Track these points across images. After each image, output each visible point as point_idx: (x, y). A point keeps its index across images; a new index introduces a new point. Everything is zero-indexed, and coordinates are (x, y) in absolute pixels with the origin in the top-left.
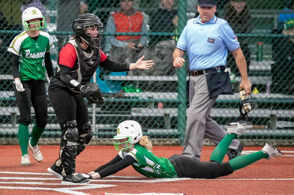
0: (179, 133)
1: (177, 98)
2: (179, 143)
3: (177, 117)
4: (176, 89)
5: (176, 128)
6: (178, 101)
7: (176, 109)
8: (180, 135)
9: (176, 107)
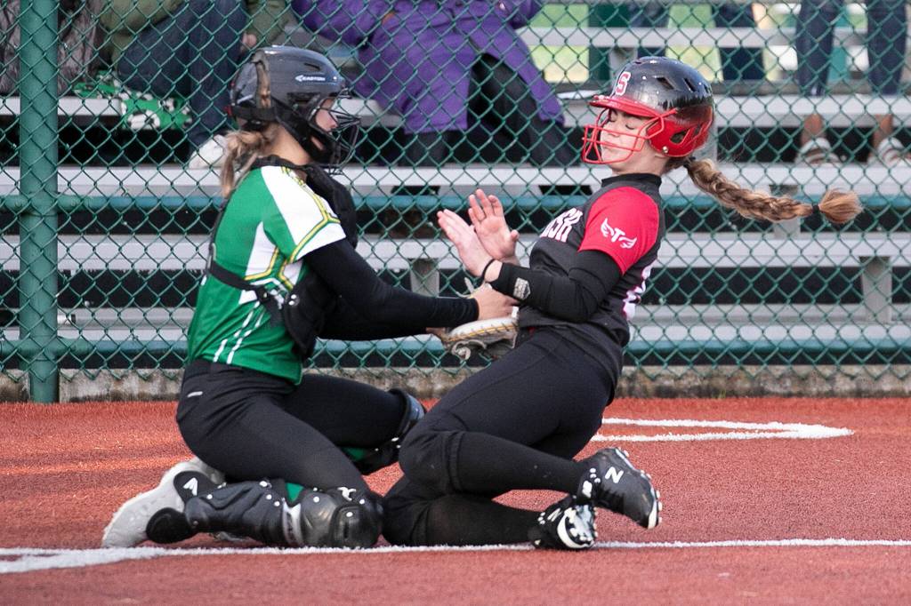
0: (27, 346)
1: (17, 192)
2: (27, 386)
3: (15, 274)
4: (13, 151)
5: (15, 324)
6: (22, 201)
7: (15, 241)
8: (29, 355)
9: (14, 231)
